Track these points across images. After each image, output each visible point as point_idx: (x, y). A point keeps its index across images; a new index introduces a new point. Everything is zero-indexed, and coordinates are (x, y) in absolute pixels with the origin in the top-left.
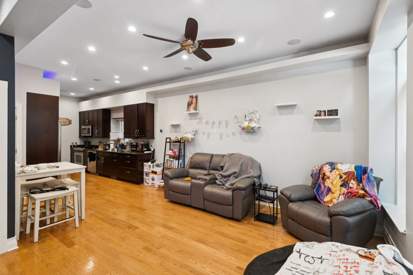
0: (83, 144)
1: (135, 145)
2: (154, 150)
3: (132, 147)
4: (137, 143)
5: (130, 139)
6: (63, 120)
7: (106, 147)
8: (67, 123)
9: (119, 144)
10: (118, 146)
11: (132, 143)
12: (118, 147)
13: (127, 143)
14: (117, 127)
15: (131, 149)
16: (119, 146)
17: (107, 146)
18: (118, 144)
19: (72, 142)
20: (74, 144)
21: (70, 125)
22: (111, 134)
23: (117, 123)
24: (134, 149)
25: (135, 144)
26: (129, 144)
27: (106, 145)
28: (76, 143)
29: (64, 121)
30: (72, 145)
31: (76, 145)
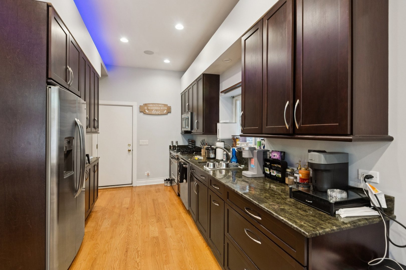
0: (187, 144)
1: (275, 161)
2: (390, 200)
3: (265, 165)
4: (284, 153)
5: (258, 139)
6: (160, 107)
7: (209, 155)
8: (166, 111)
9: (233, 150)
10: (230, 154)
11: (265, 152)
12: (231, 157)
13: (252, 150)
14: (232, 112)
15: (261, 172)
16: (233, 156)
17: (211, 152)
18: (231, 150)
19: (172, 141)
20: (175, 144)
21: (169, 114)
22: (219, 126)
23: (232, 104)
24: (274, 173)
25: (276, 156)
26: (256, 155)
27: (209, 149)
28: (177, 142)
29: (162, 108)
30: (172, 146)
31: (176, 145)
